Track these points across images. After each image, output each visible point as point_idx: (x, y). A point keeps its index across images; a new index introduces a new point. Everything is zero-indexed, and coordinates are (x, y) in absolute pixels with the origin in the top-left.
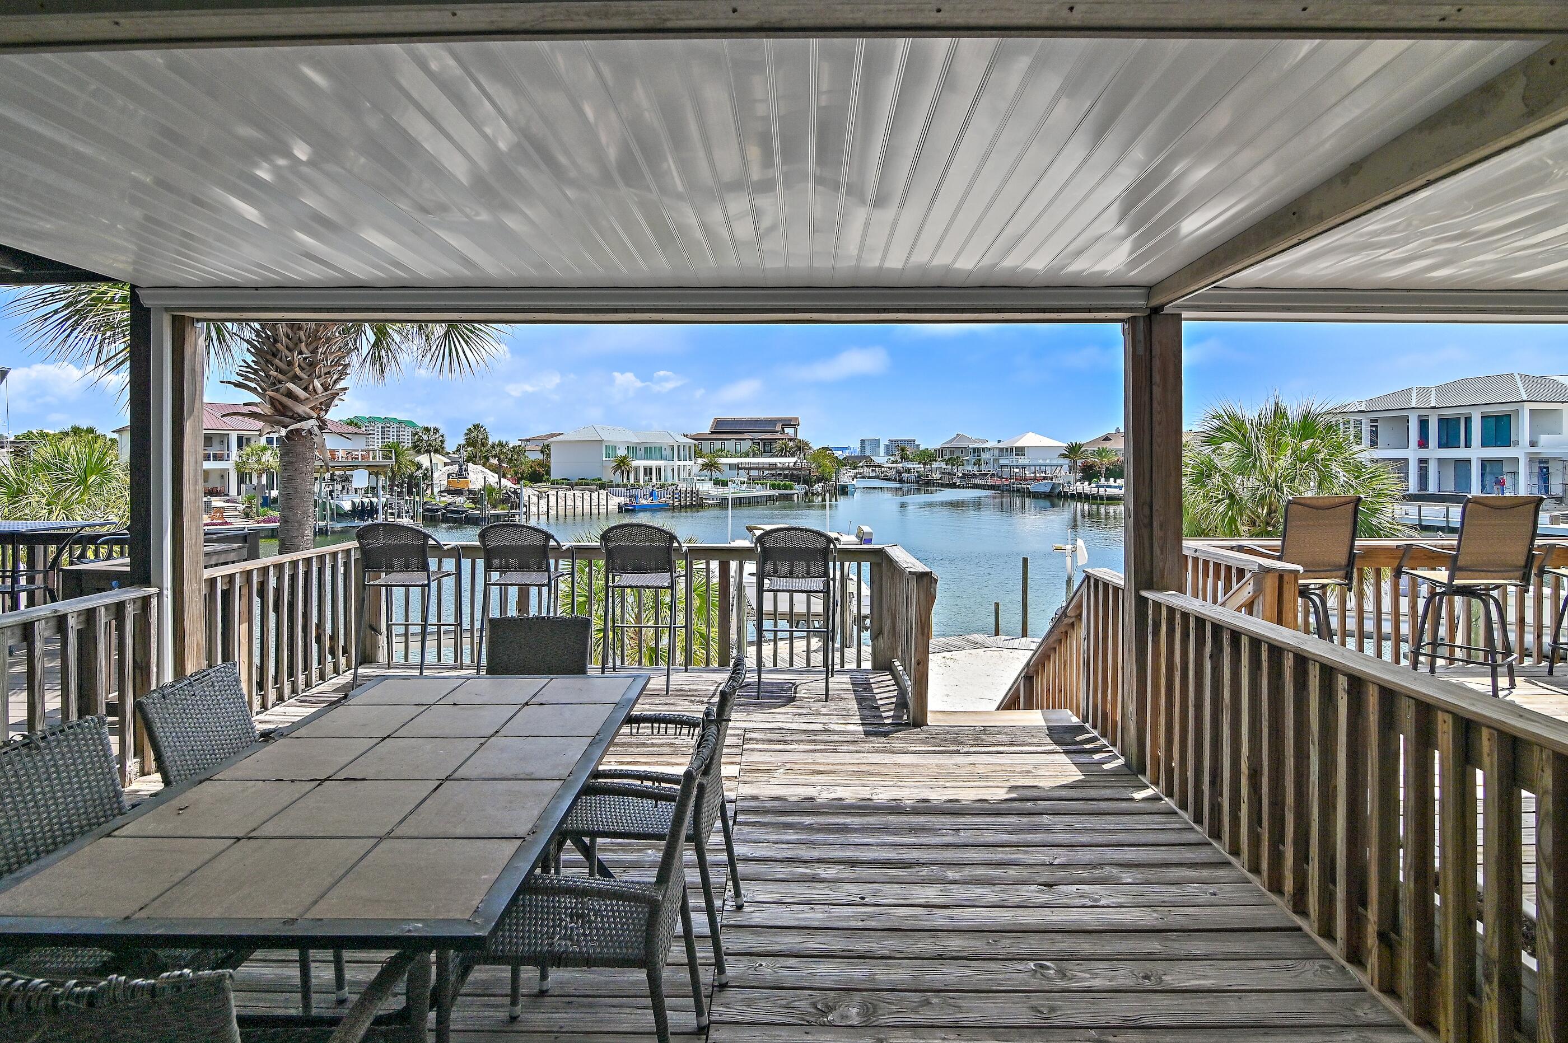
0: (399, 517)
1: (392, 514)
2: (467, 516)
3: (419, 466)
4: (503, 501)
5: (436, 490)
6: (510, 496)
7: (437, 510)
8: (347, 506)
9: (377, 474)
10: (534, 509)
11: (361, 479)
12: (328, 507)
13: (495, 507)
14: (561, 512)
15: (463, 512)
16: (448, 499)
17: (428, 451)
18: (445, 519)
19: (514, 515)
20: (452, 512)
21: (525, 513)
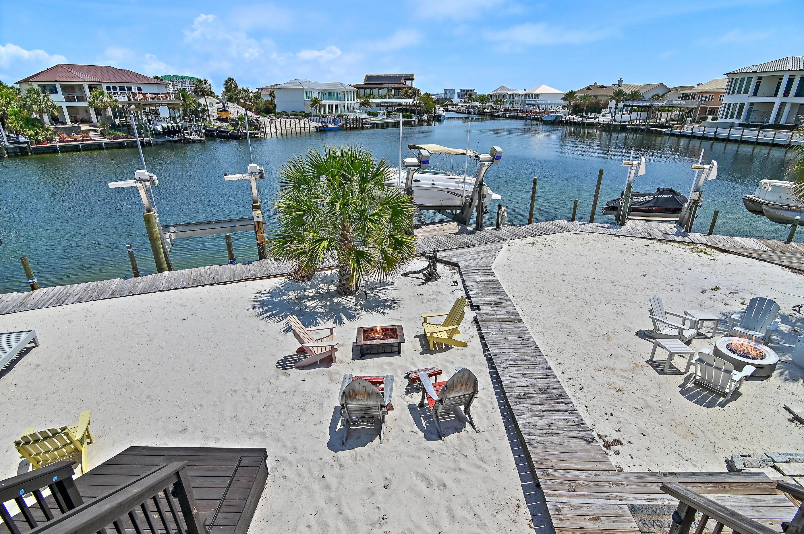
0: (191, 135)
1: (187, 133)
2: (230, 134)
3: (199, 104)
4: (250, 125)
5: (212, 119)
6: (254, 122)
7: (213, 131)
8: (159, 129)
9: (174, 109)
10: (268, 130)
11: (164, 112)
12: (148, 129)
14: (284, 132)
15: (228, 132)
16: (219, 124)
17: (204, 96)
18: (219, 137)
19: (257, 134)
20: (222, 132)
21: (263, 132)
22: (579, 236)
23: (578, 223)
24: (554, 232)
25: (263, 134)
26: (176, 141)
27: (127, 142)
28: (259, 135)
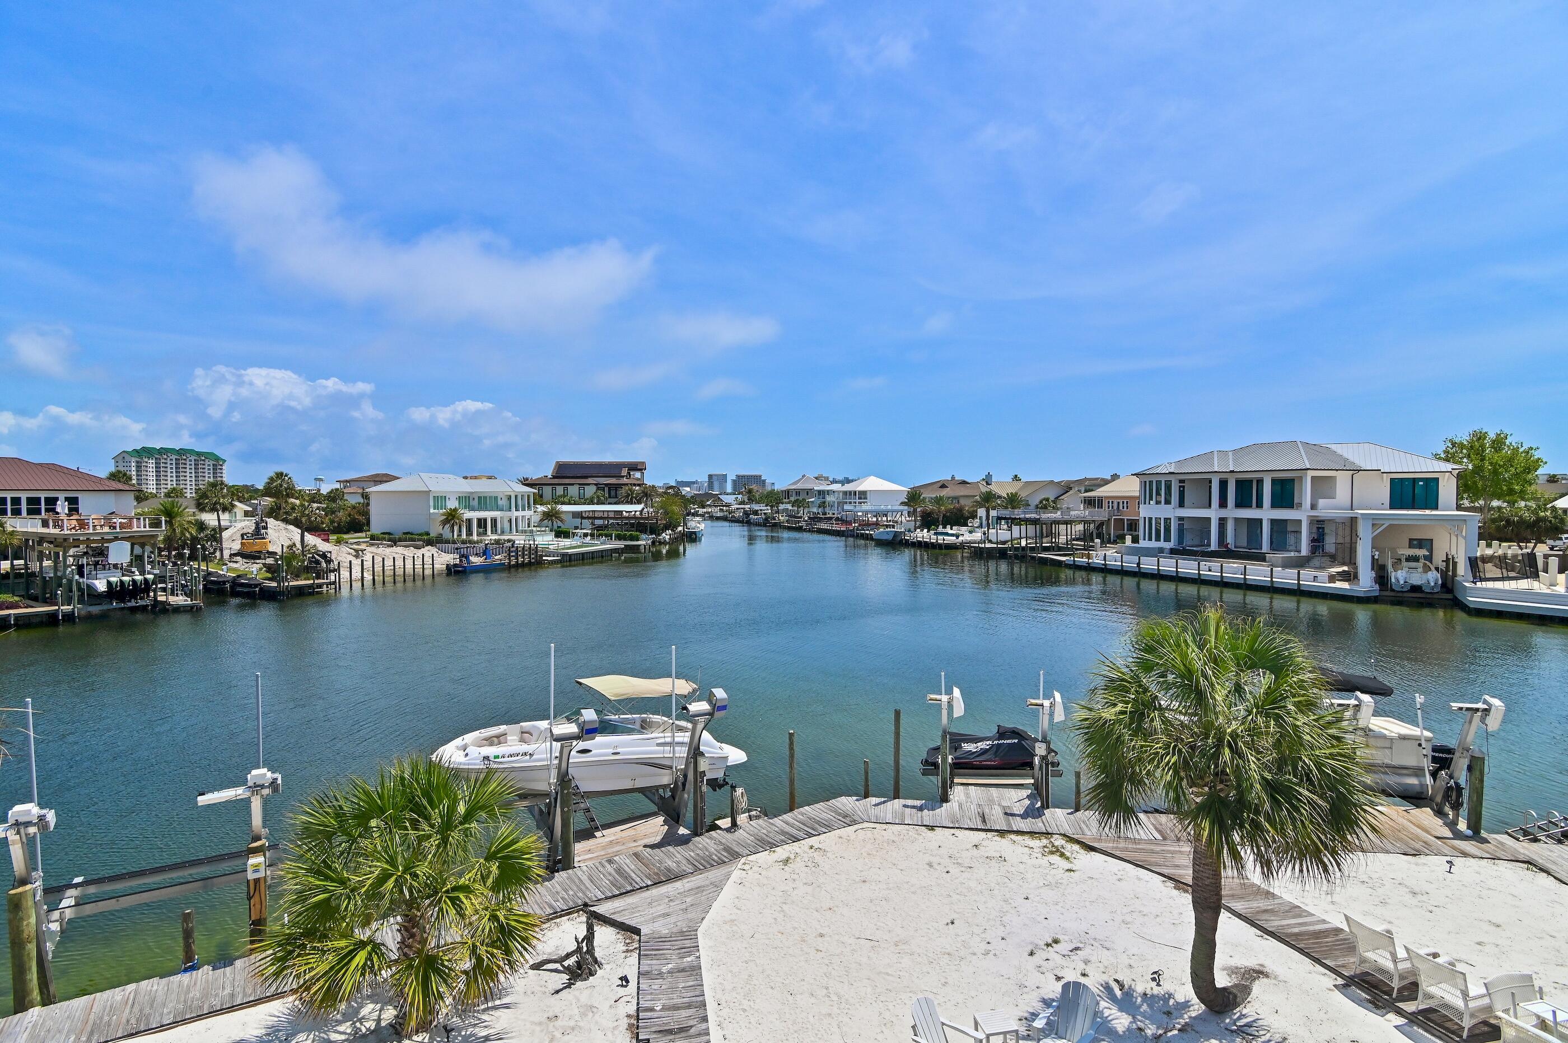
0: (172, 594)
1: (164, 590)
2: (261, 589)
3: (203, 527)
4: (307, 570)
5: (226, 554)
6: (318, 562)
7: (224, 583)
8: (101, 586)
9: (143, 545)
10: (345, 574)
11: (120, 553)
12: (75, 588)
13: (297, 576)
14: (378, 581)
15: (256, 586)
16: (241, 565)
17: (217, 511)
18: (235, 594)
19: (320, 586)
20: (242, 585)
21: (334, 583)
22: (869, 834)
23: (874, 800)
24: (829, 827)
25: (333, 586)
26: (134, 610)
27: (17, 617)
28: (325, 588)
